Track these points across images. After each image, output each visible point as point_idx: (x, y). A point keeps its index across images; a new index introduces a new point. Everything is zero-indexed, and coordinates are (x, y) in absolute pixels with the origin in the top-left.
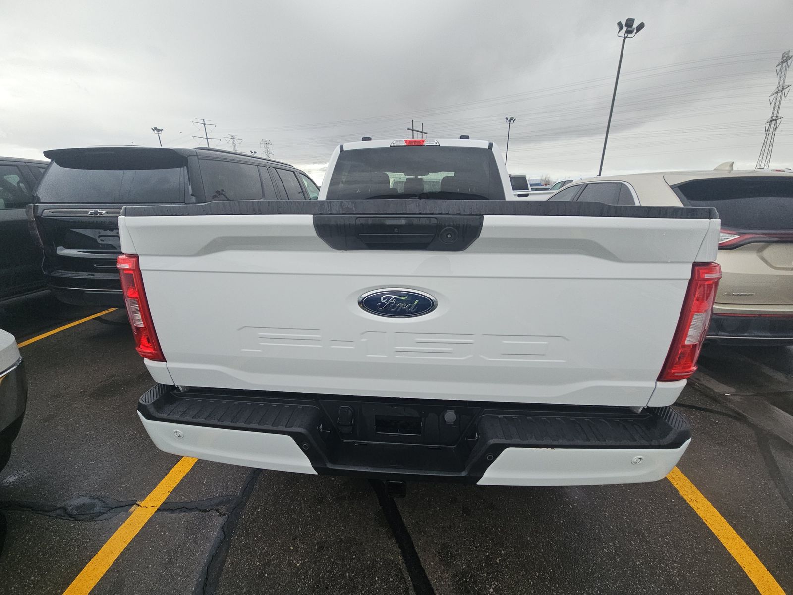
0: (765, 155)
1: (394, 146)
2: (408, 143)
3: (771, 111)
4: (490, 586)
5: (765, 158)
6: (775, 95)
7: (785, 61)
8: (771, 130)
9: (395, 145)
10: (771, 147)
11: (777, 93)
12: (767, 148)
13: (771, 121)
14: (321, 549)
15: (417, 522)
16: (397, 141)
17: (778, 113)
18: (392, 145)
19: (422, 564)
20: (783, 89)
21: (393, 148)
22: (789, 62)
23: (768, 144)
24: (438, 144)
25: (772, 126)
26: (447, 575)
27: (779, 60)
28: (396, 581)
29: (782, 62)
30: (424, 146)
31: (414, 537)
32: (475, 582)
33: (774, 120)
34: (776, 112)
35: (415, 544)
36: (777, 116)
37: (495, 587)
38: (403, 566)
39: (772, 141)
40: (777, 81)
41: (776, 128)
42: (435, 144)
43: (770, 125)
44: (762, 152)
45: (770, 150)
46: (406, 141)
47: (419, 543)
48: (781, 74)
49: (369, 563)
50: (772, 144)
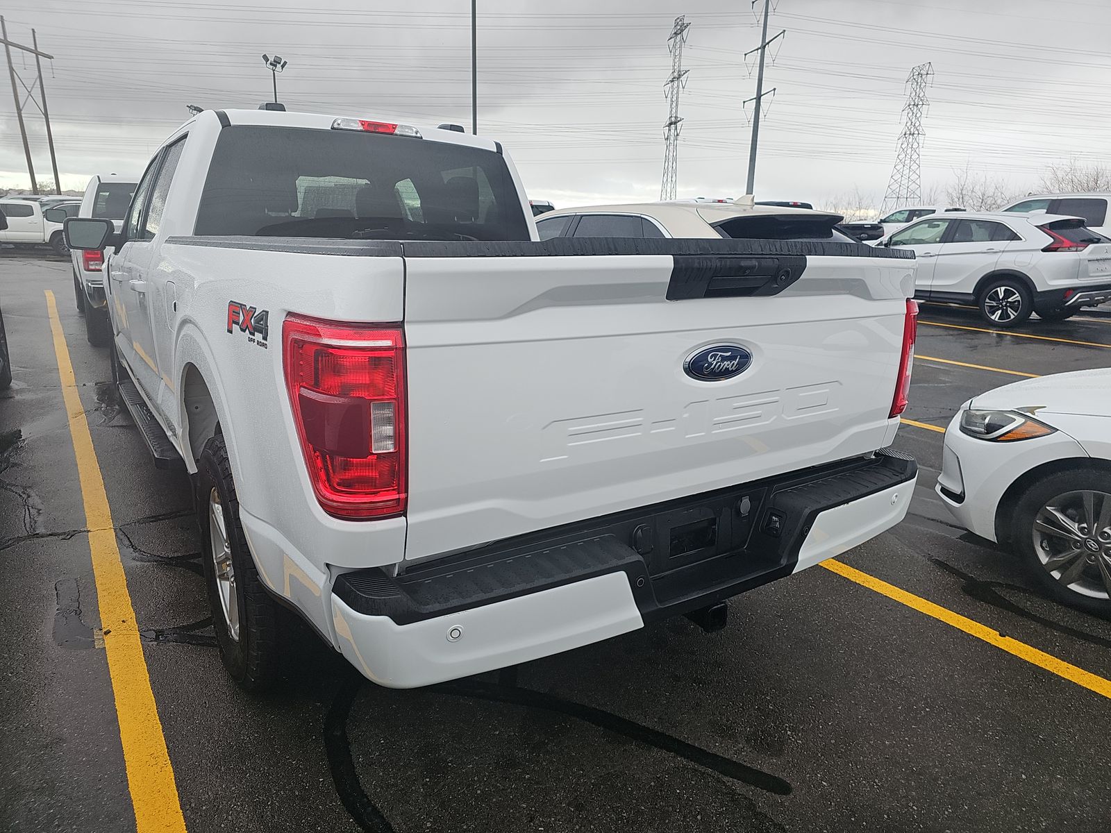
0: (670, 175)
1: (341, 129)
2: (366, 125)
3: (669, 109)
4: (785, 730)
5: (669, 180)
6: (670, 85)
7: (679, 32)
8: (672, 138)
9: (341, 126)
10: (674, 163)
11: (672, 81)
12: (671, 164)
13: (671, 124)
14: (579, 808)
15: (659, 718)
16: (344, 120)
17: (676, 112)
18: (336, 126)
19: (708, 751)
20: (680, 76)
21: (336, 133)
22: (685, 33)
23: (671, 159)
24: (418, 135)
25: (672, 131)
26: (741, 745)
27: (672, 31)
28: (700, 781)
29: (675, 33)
30: (396, 135)
31: (671, 732)
32: (770, 735)
33: (673, 123)
34: (674, 110)
35: (682, 739)
36: (676, 117)
37: (789, 728)
38: (691, 764)
39: (675, 154)
40: (672, 64)
41: (677, 135)
42: (414, 135)
43: (670, 130)
44: (665, 172)
45: (674, 168)
46: (363, 123)
47: (684, 735)
48: (676, 52)
49: (653, 784)
50: (675, 159)
